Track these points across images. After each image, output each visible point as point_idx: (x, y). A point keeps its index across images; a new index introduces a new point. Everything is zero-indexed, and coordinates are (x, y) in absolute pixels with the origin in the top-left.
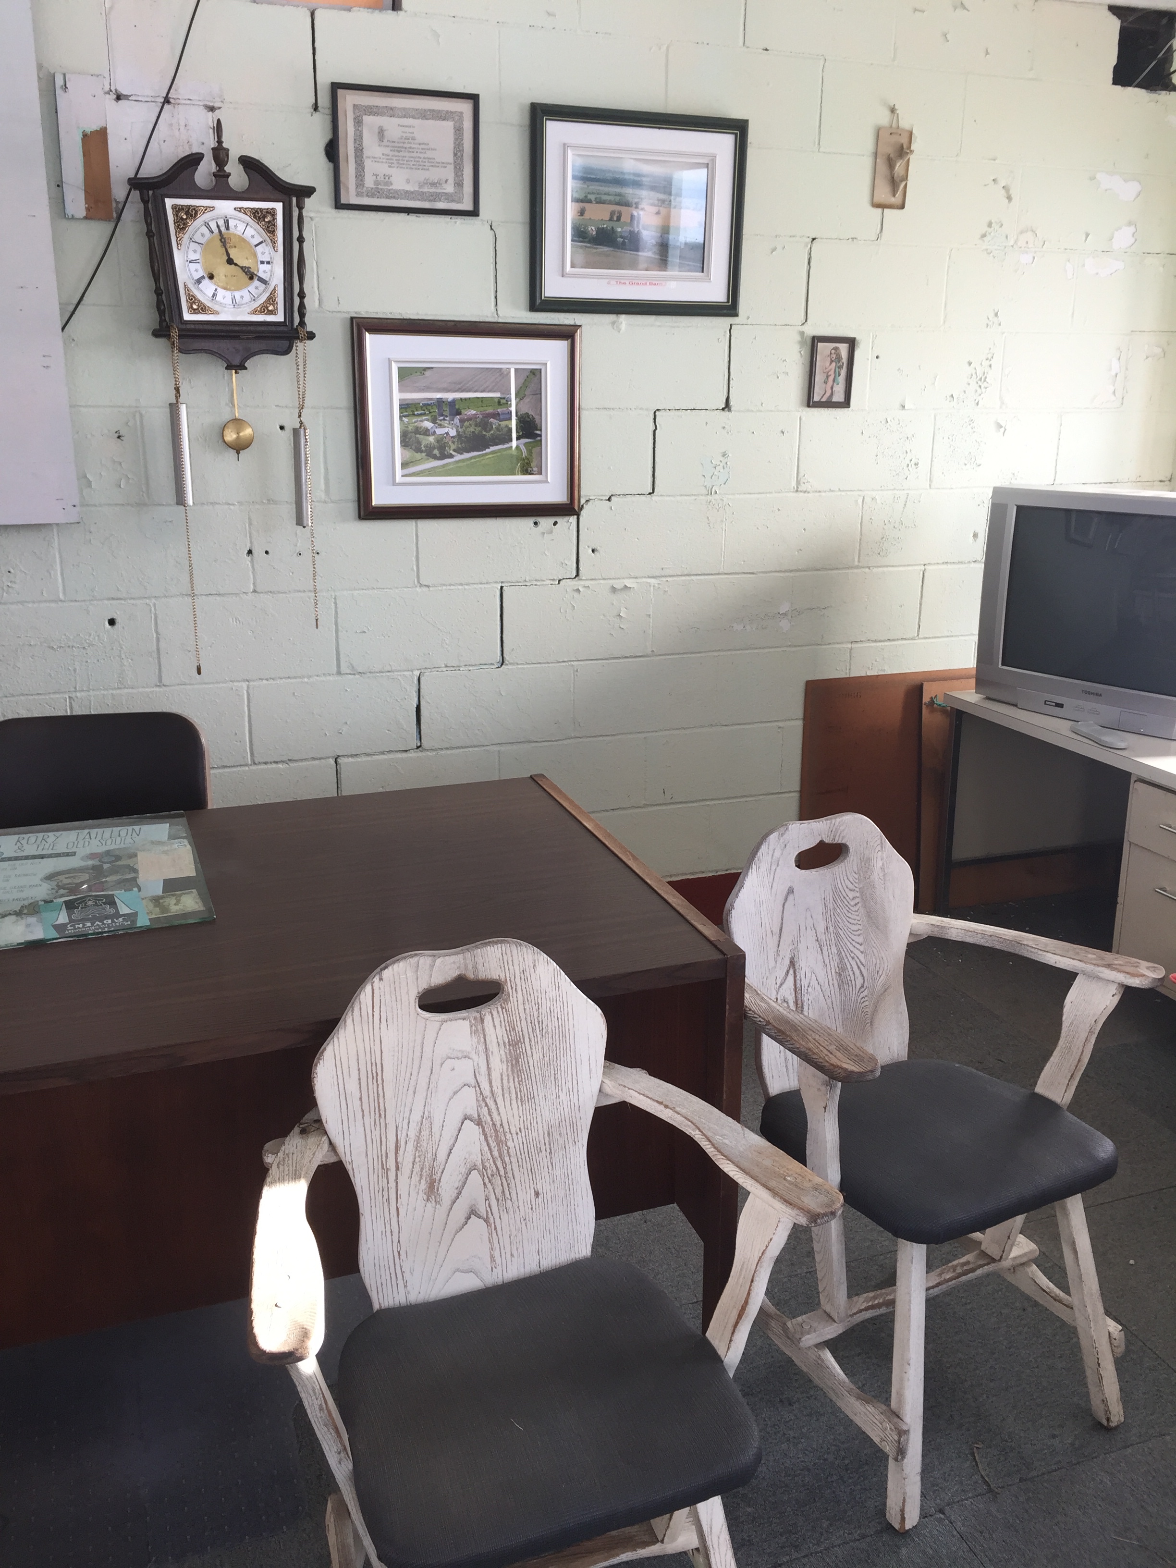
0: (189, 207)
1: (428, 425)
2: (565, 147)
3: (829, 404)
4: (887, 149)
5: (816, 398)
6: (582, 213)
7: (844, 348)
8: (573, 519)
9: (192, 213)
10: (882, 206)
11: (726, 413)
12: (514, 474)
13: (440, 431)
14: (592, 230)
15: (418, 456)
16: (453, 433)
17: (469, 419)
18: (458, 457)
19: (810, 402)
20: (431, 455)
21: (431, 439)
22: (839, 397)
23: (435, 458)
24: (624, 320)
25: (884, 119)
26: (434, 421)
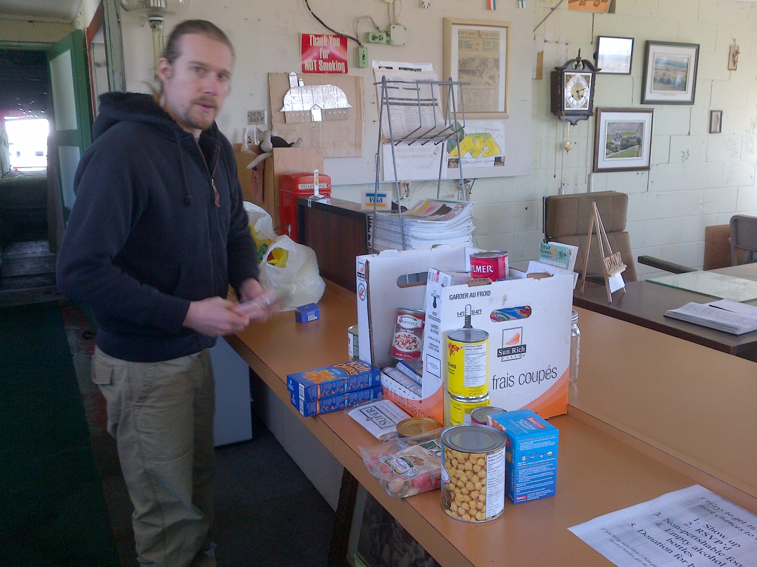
0: (570, 75)
1: (613, 141)
2: (654, 53)
3: (715, 132)
4: (733, 52)
5: (712, 130)
6: (656, 73)
7: (719, 114)
8: (647, 171)
9: (570, 77)
10: (731, 70)
11: (689, 136)
12: (633, 157)
13: (616, 143)
14: (658, 78)
15: (611, 151)
16: (619, 144)
17: (624, 139)
18: (620, 151)
19: (710, 132)
20: (613, 151)
21: (614, 146)
22: (718, 130)
23: (615, 152)
24: (664, 106)
25: (732, 43)
26: (615, 140)
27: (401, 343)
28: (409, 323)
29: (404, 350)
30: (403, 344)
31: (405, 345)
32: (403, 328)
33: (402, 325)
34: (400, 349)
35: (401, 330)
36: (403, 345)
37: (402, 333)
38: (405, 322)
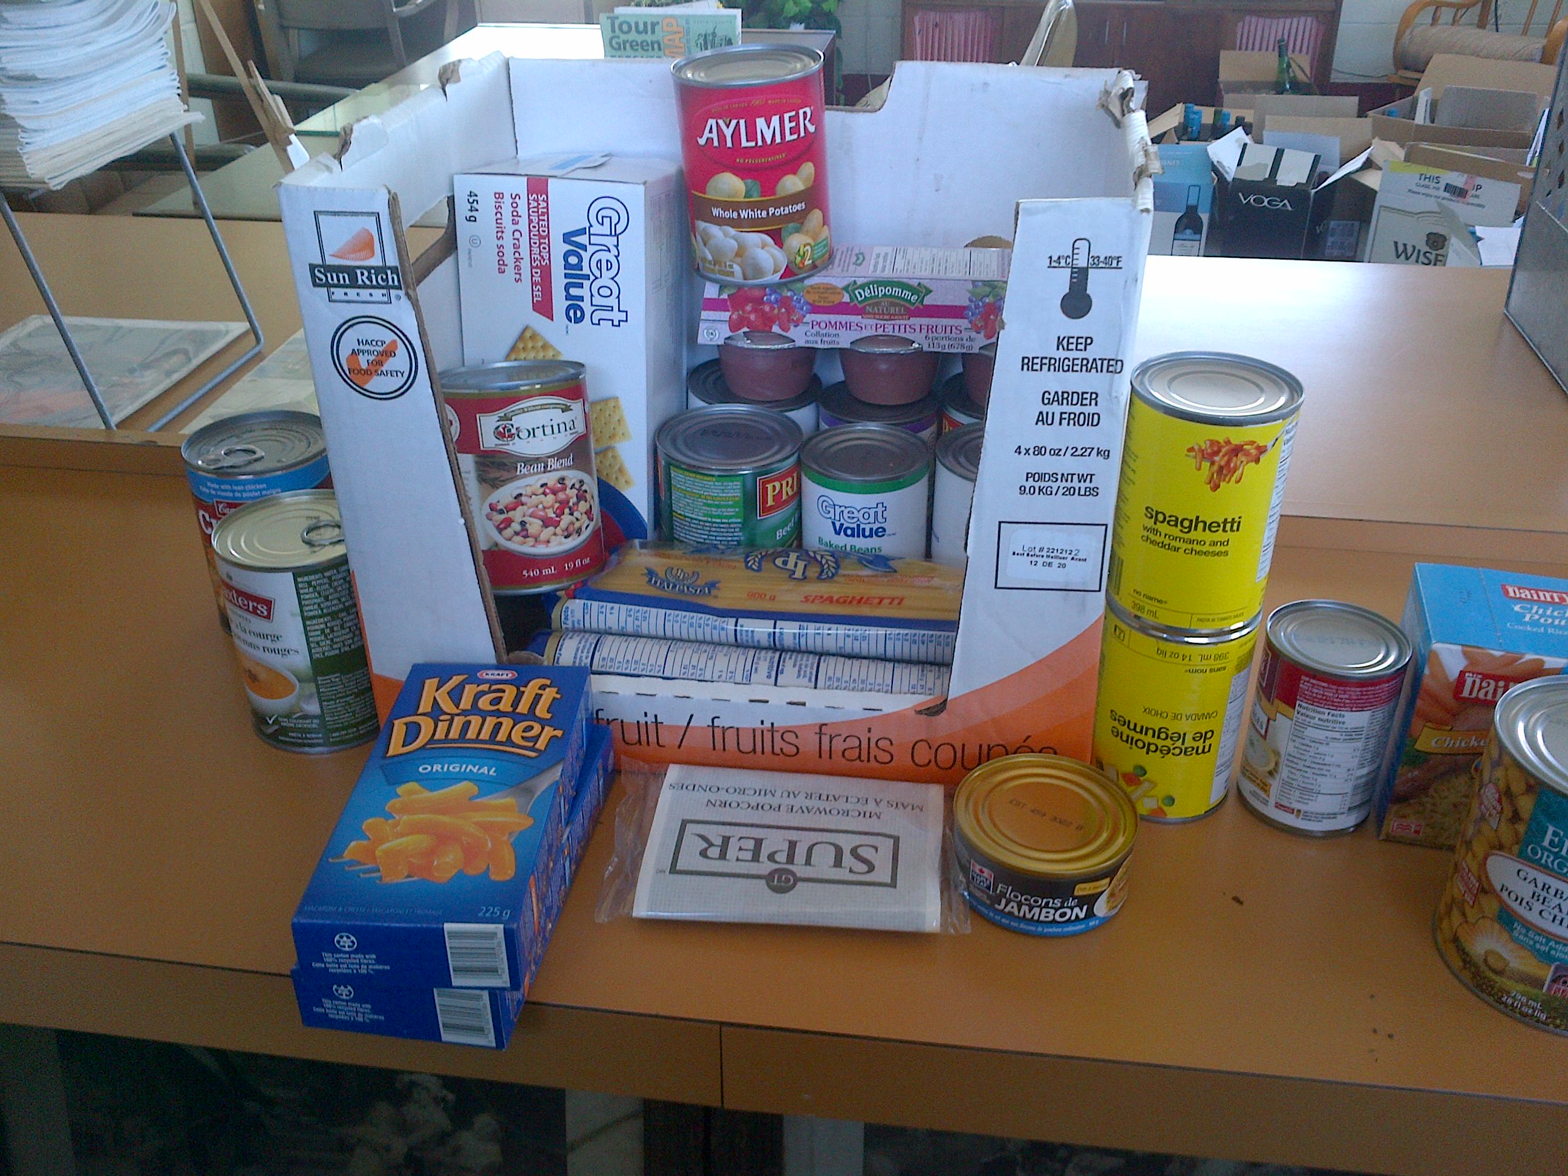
27: (535, 526)
28: (548, 430)
29: (559, 545)
30: (547, 523)
31: (556, 524)
32: (529, 461)
33: (520, 447)
34: (541, 550)
35: (521, 469)
36: (551, 529)
37: (529, 483)
38: (532, 433)
